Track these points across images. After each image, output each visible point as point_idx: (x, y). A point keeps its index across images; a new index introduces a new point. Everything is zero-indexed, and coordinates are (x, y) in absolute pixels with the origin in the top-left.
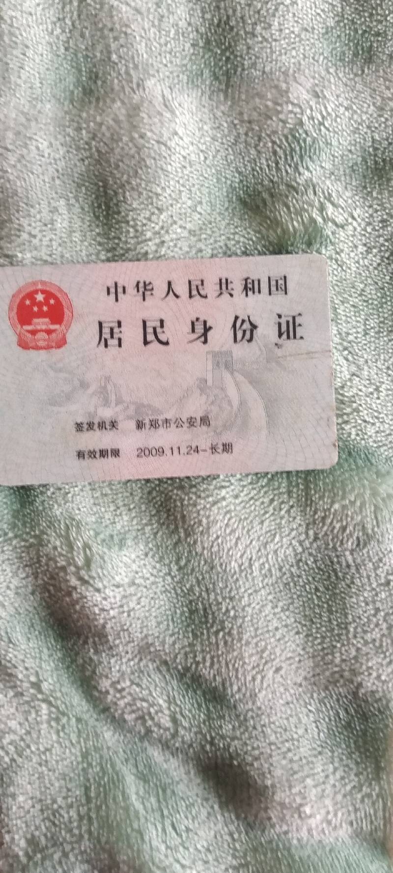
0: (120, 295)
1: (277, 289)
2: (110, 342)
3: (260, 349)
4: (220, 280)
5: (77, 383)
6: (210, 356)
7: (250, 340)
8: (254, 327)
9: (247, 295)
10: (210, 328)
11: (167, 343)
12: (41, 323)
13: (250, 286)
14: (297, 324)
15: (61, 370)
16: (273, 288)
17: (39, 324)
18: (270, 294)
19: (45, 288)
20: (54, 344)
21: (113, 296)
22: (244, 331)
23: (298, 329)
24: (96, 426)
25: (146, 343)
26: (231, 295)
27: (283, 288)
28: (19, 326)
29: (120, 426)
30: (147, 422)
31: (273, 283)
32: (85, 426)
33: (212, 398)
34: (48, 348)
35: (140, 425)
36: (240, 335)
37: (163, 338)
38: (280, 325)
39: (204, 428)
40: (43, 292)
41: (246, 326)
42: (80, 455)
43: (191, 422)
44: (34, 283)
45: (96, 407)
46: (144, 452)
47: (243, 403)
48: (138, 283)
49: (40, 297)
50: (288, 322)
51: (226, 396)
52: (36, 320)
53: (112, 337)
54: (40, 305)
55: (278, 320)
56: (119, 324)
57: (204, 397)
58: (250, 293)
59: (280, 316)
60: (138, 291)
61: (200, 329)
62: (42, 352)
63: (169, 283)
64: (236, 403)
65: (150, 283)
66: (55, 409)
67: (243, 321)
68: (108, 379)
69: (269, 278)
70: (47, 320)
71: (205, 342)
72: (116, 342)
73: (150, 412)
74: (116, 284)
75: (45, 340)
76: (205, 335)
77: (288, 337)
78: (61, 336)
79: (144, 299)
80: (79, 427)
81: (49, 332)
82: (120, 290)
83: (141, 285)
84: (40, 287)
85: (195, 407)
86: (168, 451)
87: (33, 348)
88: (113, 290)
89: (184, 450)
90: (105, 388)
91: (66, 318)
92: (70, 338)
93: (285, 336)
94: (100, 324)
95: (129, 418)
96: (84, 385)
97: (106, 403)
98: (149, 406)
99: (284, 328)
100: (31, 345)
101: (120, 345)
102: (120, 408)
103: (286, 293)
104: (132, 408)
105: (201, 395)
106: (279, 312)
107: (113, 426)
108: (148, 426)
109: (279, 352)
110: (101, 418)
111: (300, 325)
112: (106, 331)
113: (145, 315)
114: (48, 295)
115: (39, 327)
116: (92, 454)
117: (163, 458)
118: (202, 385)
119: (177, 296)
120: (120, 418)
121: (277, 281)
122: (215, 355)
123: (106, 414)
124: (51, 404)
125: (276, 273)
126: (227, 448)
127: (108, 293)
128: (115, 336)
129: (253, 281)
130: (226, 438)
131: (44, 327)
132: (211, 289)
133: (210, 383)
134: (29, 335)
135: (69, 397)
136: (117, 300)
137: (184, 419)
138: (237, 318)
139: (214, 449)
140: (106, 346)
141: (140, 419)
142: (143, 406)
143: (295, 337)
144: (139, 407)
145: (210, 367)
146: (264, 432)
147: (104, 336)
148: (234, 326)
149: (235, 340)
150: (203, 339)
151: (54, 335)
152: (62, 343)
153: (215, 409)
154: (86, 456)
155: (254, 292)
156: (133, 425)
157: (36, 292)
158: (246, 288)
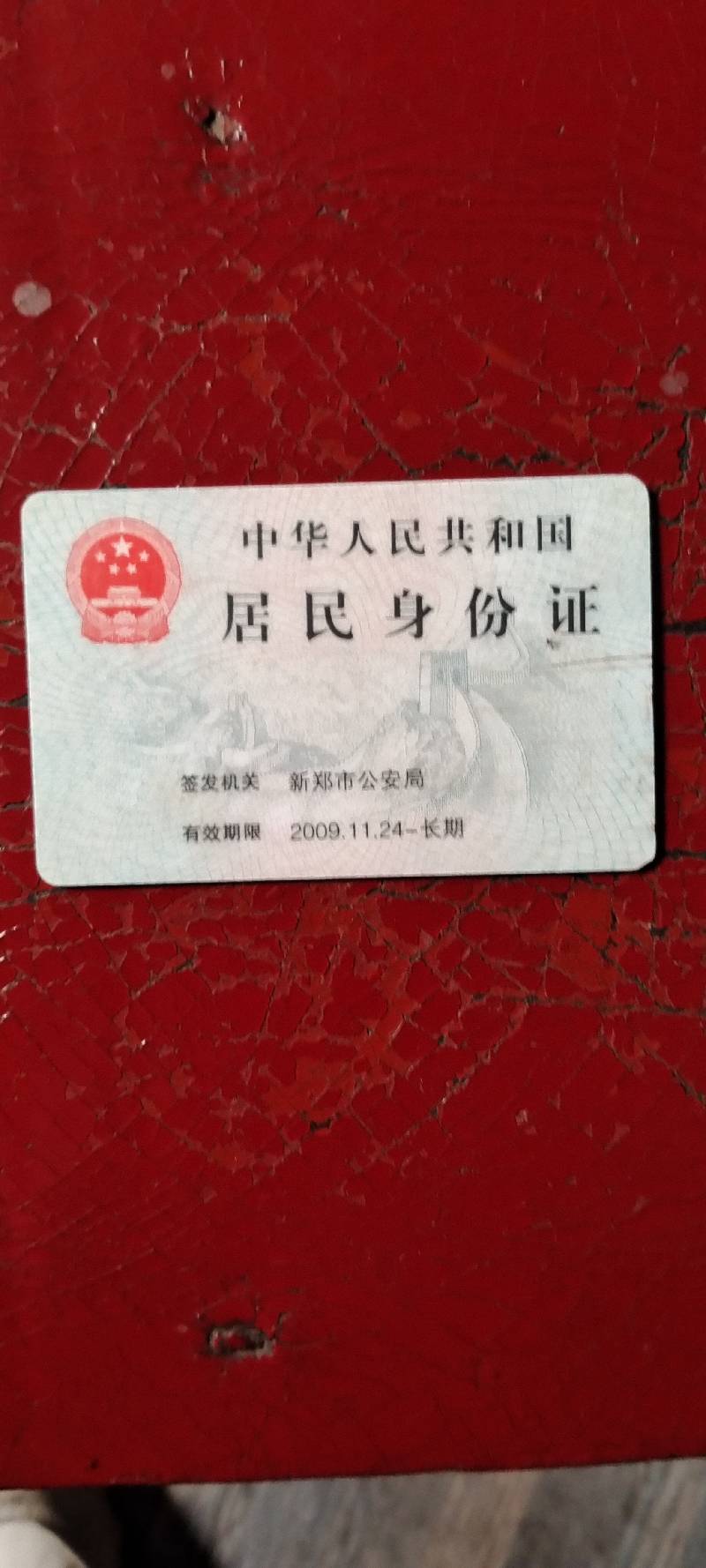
0: (267, 546)
1: (553, 539)
2: (248, 631)
3: (519, 650)
4: (450, 522)
5: (187, 704)
6: (427, 662)
7: (501, 632)
8: (508, 609)
9: (497, 550)
10: (429, 609)
11: (349, 636)
12: (125, 595)
13: (503, 533)
14: (587, 605)
15: (157, 681)
16: (546, 538)
17: (120, 596)
18: (540, 548)
19: (130, 531)
20: (146, 634)
21: (253, 547)
22: (491, 617)
23: (588, 614)
24: (219, 783)
25: (311, 634)
26: (469, 550)
27: (564, 537)
28: (84, 599)
29: (263, 782)
30: (310, 777)
31: (546, 529)
32: (200, 783)
33: (427, 737)
34: (136, 639)
35: (297, 783)
36: (482, 622)
37: (341, 625)
38: (556, 605)
39: (414, 790)
40: (128, 538)
41: (494, 606)
42: (190, 833)
43: (390, 780)
44: (112, 523)
45: (220, 750)
46: (304, 831)
47: (484, 746)
48: (299, 525)
49: (122, 548)
50: (571, 602)
51: (455, 734)
52: (113, 590)
53: (251, 622)
54: (123, 562)
55: (553, 597)
56: (264, 599)
57: (414, 736)
58: (503, 546)
59: (556, 590)
60: (299, 539)
61: (409, 610)
62: (127, 647)
63: (356, 527)
64: (471, 747)
65: (321, 526)
66: (147, 750)
67: (489, 598)
68: (242, 699)
69: (540, 521)
70: (134, 590)
71: (419, 634)
72: (258, 632)
73: (316, 761)
74: (260, 526)
75: (130, 626)
76: (419, 621)
77: (571, 629)
78: (158, 620)
79: (310, 555)
80: (189, 782)
81: (138, 611)
82: (267, 537)
83: (305, 529)
84: (122, 529)
85: (398, 753)
86: (346, 831)
87: (109, 640)
88: (253, 537)
89: (375, 829)
90: (236, 715)
91: (167, 588)
92: (174, 623)
93: (565, 626)
94: (230, 598)
95: (280, 769)
96: (199, 708)
97: (238, 742)
98: (315, 749)
99: (563, 612)
100: (105, 634)
101: (264, 637)
102: (262, 750)
103: (569, 547)
104: (284, 751)
105: (409, 730)
106: (557, 583)
107: (250, 783)
108: (311, 785)
109: (554, 656)
110: (228, 768)
111: (593, 607)
112: (240, 613)
113: (312, 584)
114: (138, 544)
115: (120, 603)
116: (212, 833)
117: (338, 843)
118: (412, 713)
119: (370, 551)
120: (262, 769)
121: (553, 526)
122: (439, 659)
123: (239, 760)
124: (140, 742)
125: (552, 512)
126: (454, 827)
127: (246, 542)
128: (257, 621)
129: (509, 526)
130: (452, 810)
131: (128, 603)
132: (432, 537)
133: (425, 709)
134: (103, 617)
135: (172, 730)
136: (260, 555)
137: (377, 775)
138: (477, 592)
139: (429, 828)
140: (240, 638)
141: (298, 772)
142: (304, 747)
143: (583, 628)
144: (298, 749)
145: (426, 680)
146: (521, 804)
147: (236, 621)
148: (473, 607)
149: (474, 633)
150: (414, 629)
151: (146, 617)
152: (160, 632)
153: (433, 756)
154: (201, 836)
155: (510, 545)
156: (284, 781)
157: (116, 538)
158: (496, 536)
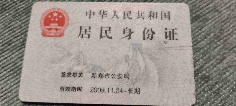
0: (92, 16)
1: (165, 17)
2: (84, 36)
3: (156, 43)
4: (139, 12)
5: (66, 53)
6: (131, 45)
7: (151, 39)
8: (153, 33)
9: (151, 19)
10: (132, 32)
11: (111, 38)
12: (54, 26)
13: (152, 15)
14: (174, 33)
15: (59, 47)
16: (163, 17)
17: (52, 26)
18: (162, 19)
19: (58, 11)
20: (58, 35)
21: (88, 16)
22: (149, 35)
23: (175, 36)
24: (72, 75)
25: (101, 37)
26: (144, 19)
27: (168, 16)
28: (44, 26)
29: (84, 75)
30: (97, 74)
31: (163, 14)
32: (67, 74)
33: (131, 65)
34: (55, 36)
35: (94, 76)
36: (146, 36)
37: (109, 35)
38: (166, 33)
39: (126, 80)
40: (57, 12)
41: (150, 32)
42: (62, 89)
43: (120, 76)
44: (54, 9)
45: (73, 65)
46: (94, 90)
47: (146, 68)
48: (100, 11)
49: (55, 15)
50: (170, 32)
51: (138, 64)
52: (52, 24)
53: (86, 33)
54: (55, 18)
55: (165, 31)
56: (90, 28)
57: (127, 64)
58: (152, 18)
59: (166, 29)
60: (100, 14)
61: (127, 32)
62: (52, 38)
63: (115, 12)
64: (143, 68)
65: (106, 11)
66: (54, 65)
67: (148, 30)
68: (81, 52)
69: (161, 12)
70: (57, 24)
71: (130, 38)
72: (87, 36)
73: (99, 70)
74: (90, 11)
75: (54, 33)
76: (130, 35)
77: (170, 39)
78: (62, 32)
79: (102, 18)
80: (63, 74)
81: (57, 30)
82: (92, 13)
83: (102, 12)
84: (56, 10)
85: (122, 69)
86: (106, 90)
87: (48, 36)
88: (89, 13)
89: (115, 90)
90: (79, 56)
91: (65, 24)
92: (66, 33)
93: (168, 38)
94: (81, 27)
95: (89, 72)
96: (69, 54)
97: (78, 63)
98: (100, 67)
99: (168, 34)
100: (47, 35)
101: (89, 37)
102: (85, 66)
103: (169, 19)
104: (91, 67)
105: (126, 63)
106: (166, 27)
107: (80, 75)
108: (98, 77)
109: (166, 46)
110: (75, 71)
111: (176, 34)
112: (83, 31)
113: (103, 25)
114: (59, 14)
115: (52, 27)
116: (68, 89)
117: (104, 94)
118: (127, 59)
119: (118, 18)
120: (84, 72)
121: (165, 14)
122: (134, 44)
123: (78, 69)
124: (52, 63)
125: (165, 11)
126: (137, 91)
127: (87, 15)
128: (87, 33)
129: (154, 13)
130: (137, 86)
131: (55, 27)
132: (134, 15)
133: (130, 58)
134: (47, 31)
135: (61, 60)
136: (90, 18)
137: (116, 75)
138: (145, 29)
139: (130, 91)
140: (82, 37)
141: (94, 73)
142: (96, 66)
143: (173, 39)
144: (95, 67)
145: (131, 50)
146: (157, 85)
147: (82, 33)
148: (144, 32)
149: (144, 39)
150: (128, 37)
151: (59, 31)
152: (61, 35)
153: (132, 70)
154: (65, 90)
155: (154, 18)
156: (90, 75)
157: (54, 12)
158: (150, 16)
